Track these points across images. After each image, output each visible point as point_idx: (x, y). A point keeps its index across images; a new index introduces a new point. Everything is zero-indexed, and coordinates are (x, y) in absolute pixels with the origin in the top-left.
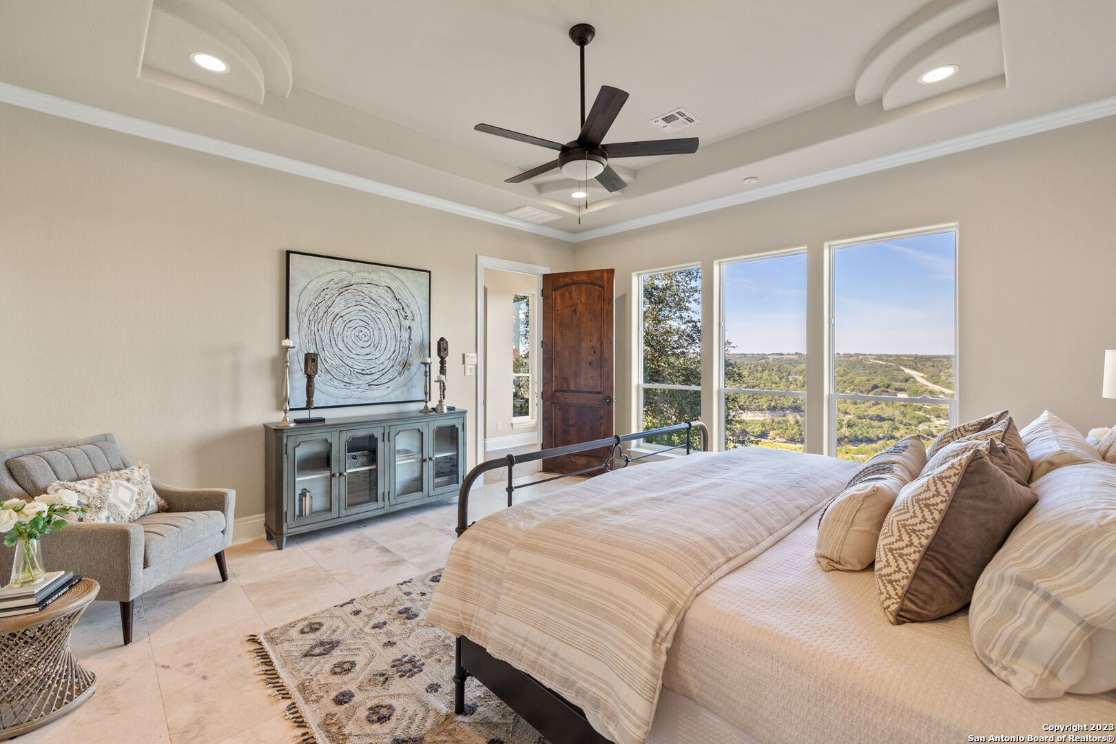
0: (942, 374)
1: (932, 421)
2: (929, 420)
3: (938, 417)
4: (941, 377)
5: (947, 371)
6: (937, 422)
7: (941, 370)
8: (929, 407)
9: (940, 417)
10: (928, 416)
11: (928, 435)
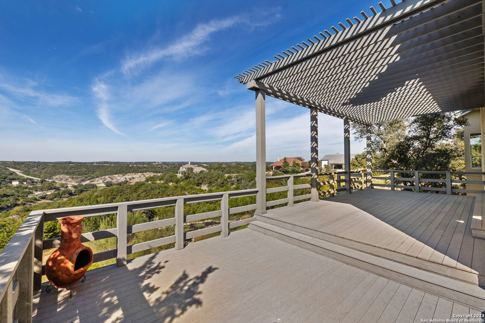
0: (30, 170)
1: (33, 193)
2: (32, 193)
3: (37, 191)
4: (30, 172)
5: (33, 169)
6: (36, 193)
7: (29, 169)
8: (31, 187)
9: (38, 191)
10: (31, 191)
11: (34, 200)
